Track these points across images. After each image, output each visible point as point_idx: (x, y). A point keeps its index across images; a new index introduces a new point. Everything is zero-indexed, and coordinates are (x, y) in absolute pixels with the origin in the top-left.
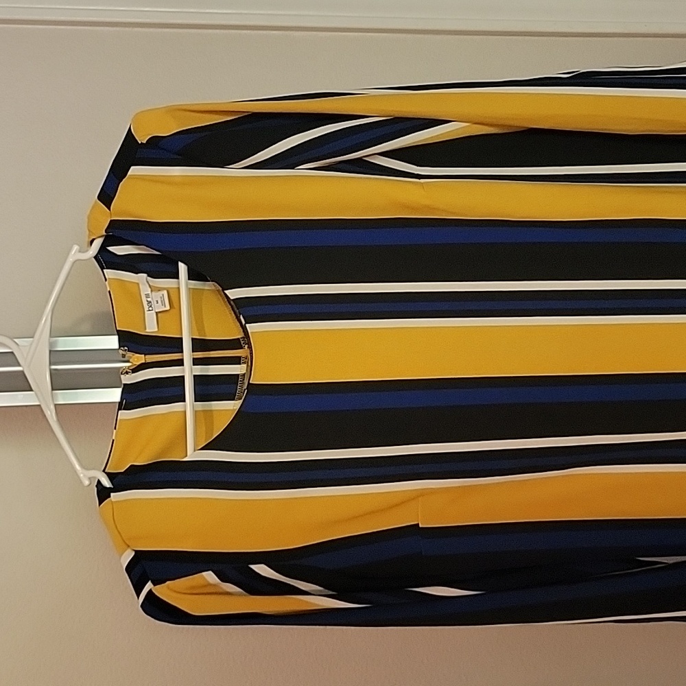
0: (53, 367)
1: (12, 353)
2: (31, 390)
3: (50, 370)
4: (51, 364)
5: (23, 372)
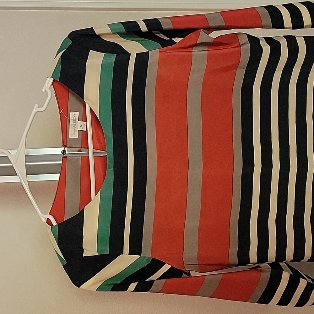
0: (27, 164)
1: (7, 156)
2: (17, 175)
3: (26, 165)
4: (26, 162)
5: (13, 166)
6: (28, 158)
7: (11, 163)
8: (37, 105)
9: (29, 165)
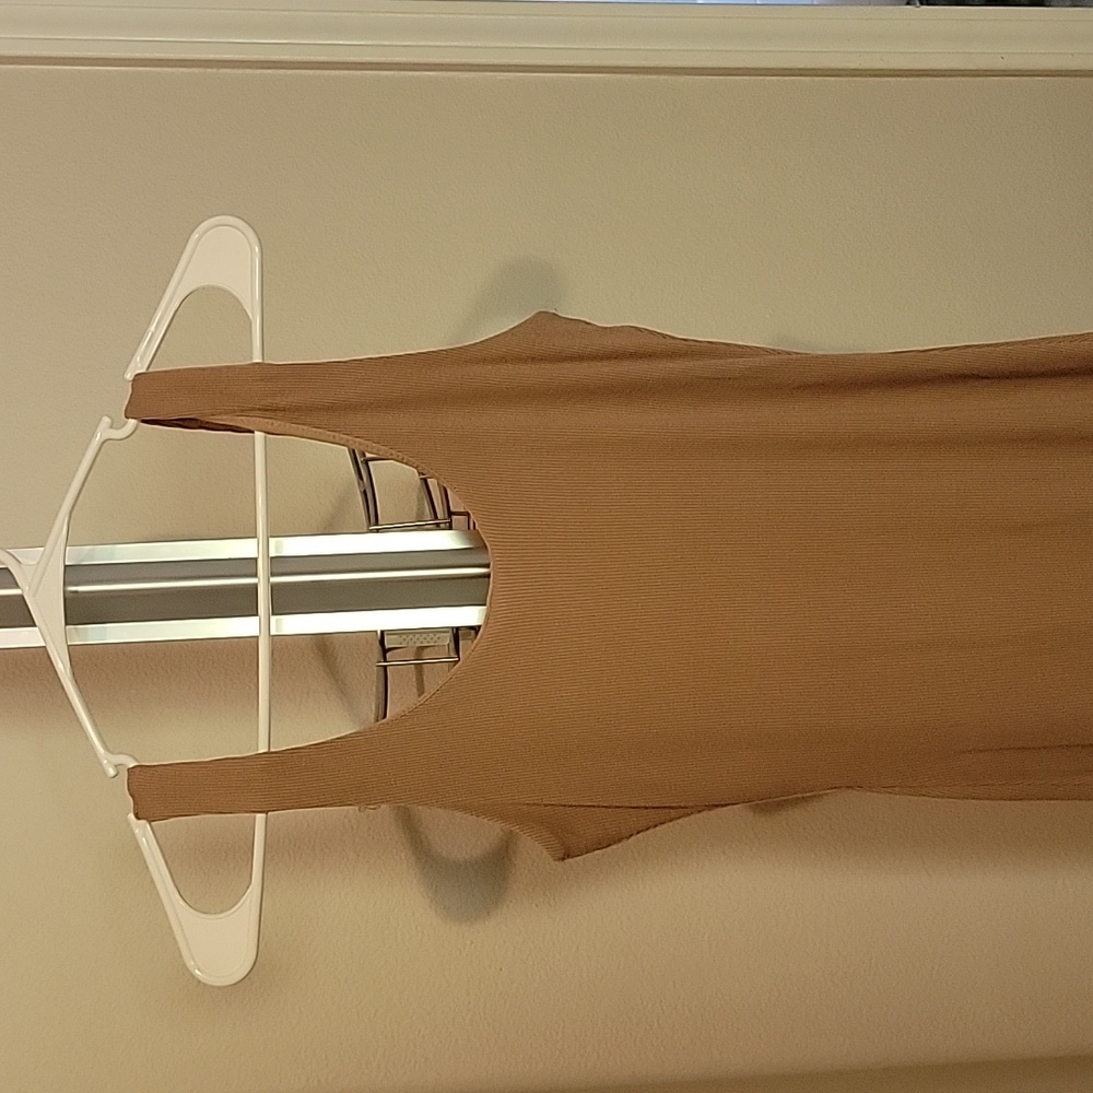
1: (7, 569)
3: (65, 594)
4: (66, 584)
5: (22, 597)
6: (73, 572)
7: (17, 586)
8: (106, 420)
9: (76, 592)
